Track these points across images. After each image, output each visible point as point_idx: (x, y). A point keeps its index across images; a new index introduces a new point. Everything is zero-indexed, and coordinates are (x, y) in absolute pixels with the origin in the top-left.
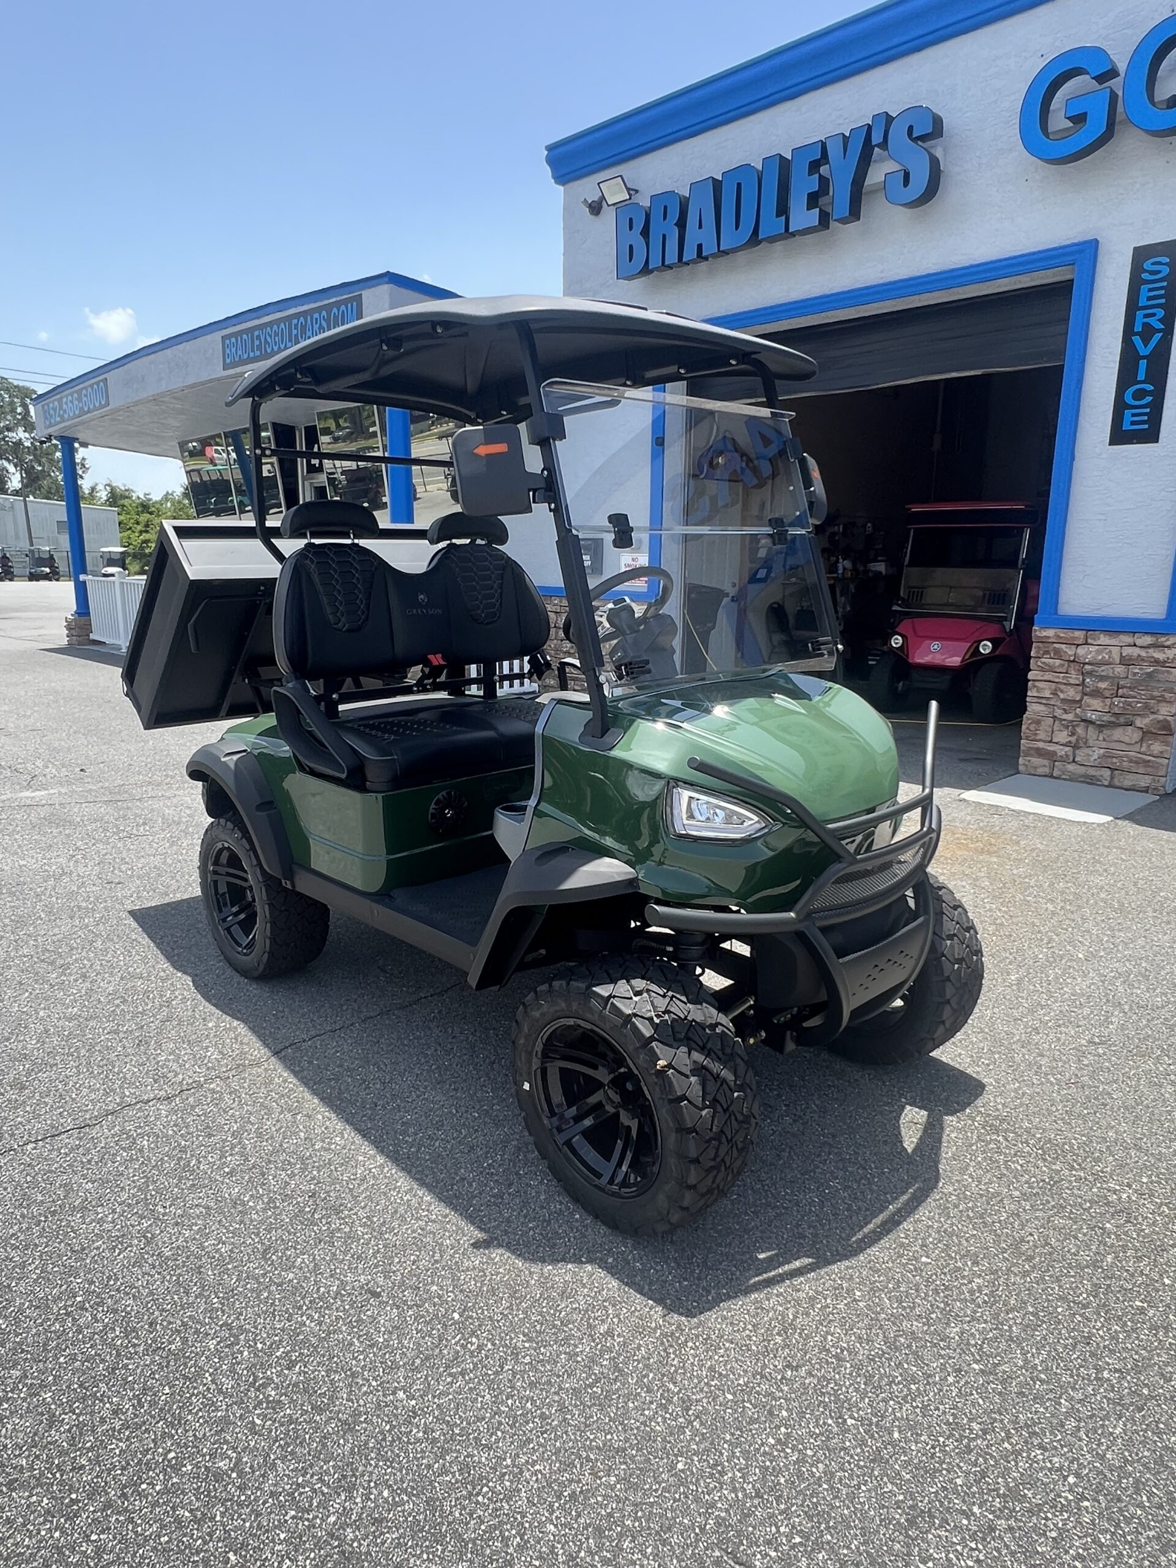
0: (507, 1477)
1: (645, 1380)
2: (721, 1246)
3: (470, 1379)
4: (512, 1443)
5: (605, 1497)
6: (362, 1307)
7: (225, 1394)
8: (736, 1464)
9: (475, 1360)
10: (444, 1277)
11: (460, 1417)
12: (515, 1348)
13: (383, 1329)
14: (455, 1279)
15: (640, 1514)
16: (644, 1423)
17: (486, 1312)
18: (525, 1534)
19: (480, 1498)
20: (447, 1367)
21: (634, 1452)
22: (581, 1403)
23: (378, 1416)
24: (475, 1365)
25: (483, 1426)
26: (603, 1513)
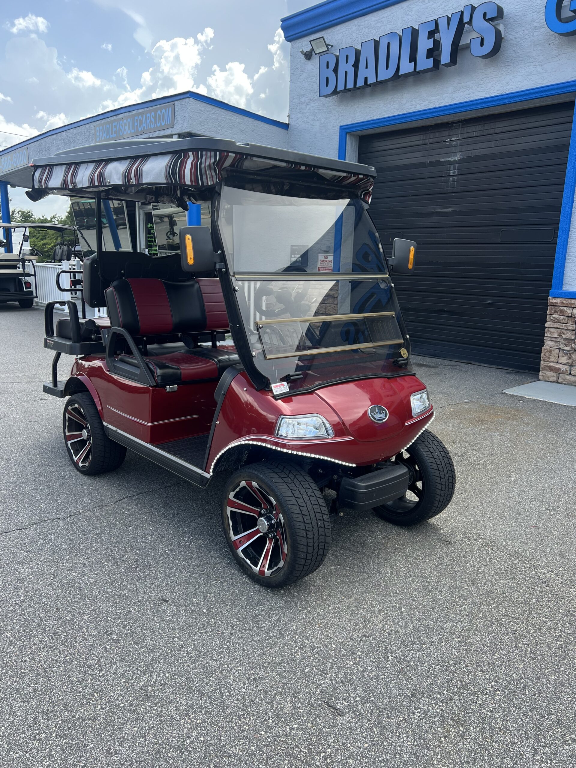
0: (224, 671)
1: (294, 638)
2: (338, 588)
3: (210, 635)
4: (228, 659)
5: (270, 680)
6: (159, 605)
7: (93, 636)
8: (333, 671)
9: (213, 628)
10: (200, 596)
11: (204, 649)
12: (232, 623)
13: (169, 615)
14: (205, 597)
15: (285, 687)
16: (292, 655)
17: (219, 610)
18: (231, 692)
19: (211, 678)
20: (199, 630)
21: (285, 665)
22: (262, 646)
23: (165, 647)
24: (213, 630)
25: (215, 653)
26: (268, 685)
